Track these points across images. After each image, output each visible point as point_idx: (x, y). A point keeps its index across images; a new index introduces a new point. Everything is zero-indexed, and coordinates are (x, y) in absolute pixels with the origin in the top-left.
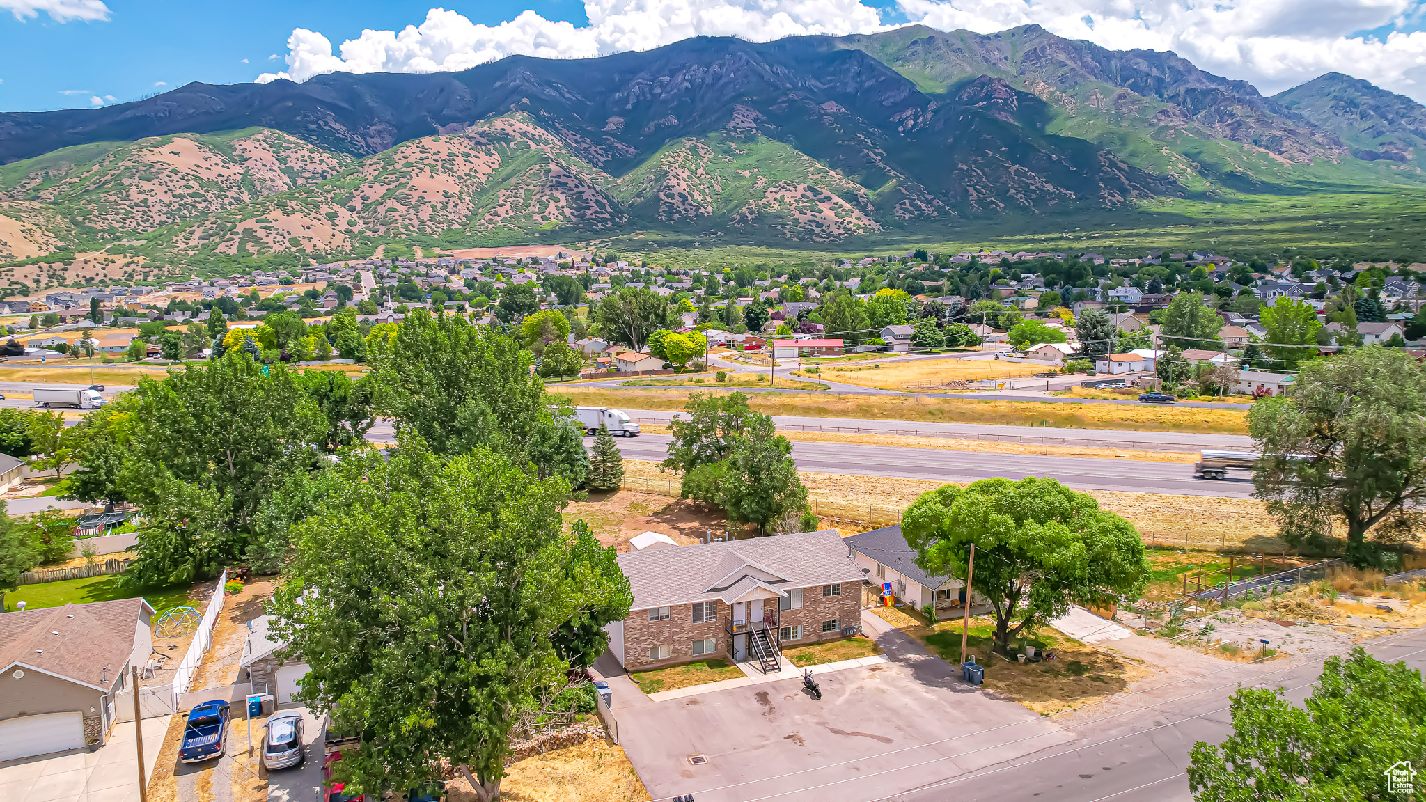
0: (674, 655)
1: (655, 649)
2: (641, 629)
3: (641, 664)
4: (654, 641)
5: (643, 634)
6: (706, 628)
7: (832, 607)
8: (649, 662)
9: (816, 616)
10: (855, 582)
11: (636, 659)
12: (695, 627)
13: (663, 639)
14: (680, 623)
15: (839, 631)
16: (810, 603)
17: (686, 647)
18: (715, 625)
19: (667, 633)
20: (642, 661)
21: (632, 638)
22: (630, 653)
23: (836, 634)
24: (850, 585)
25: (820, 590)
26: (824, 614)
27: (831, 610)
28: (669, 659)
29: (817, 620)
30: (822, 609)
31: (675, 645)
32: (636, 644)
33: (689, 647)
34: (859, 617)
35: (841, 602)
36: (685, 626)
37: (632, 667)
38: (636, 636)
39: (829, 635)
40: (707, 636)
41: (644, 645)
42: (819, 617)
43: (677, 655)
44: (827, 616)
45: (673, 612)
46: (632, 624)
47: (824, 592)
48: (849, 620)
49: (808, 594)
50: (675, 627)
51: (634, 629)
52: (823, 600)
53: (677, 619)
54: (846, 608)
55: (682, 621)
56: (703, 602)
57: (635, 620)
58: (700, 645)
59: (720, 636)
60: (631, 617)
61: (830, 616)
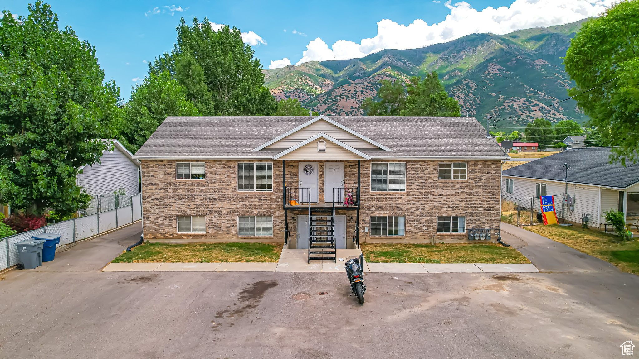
0: (211, 231)
1: (184, 218)
2: (165, 188)
3: (165, 236)
4: (183, 207)
5: (167, 195)
6: (258, 200)
7: (452, 195)
8: (175, 235)
9: (426, 206)
10: (490, 163)
11: (158, 228)
12: (241, 196)
13: (195, 206)
14: (219, 187)
15: (464, 233)
16: (417, 185)
17: (228, 222)
18: (271, 197)
19: (200, 198)
20: (167, 233)
21: (153, 198)
22: (150, 219)
23: (459, 237)
24: (481, 166)
25: (434, 167)
26: (440, 205)
27: (450, 200)
28: (205, 236)
29: (427, 212)
30: (435, 197)
31: (213, 216)
32: (157, 207)
33: (232, 222)
34: (496, 218)
35: (467, 191)
36: (227, 192)
37: (153, 238)
38: (158, 197)
39: (447, 237)
40: (258, 210)
41: (168, 210)
42: (431, 208)
43: (216, 231)
44: (445, 208)
45: (210, 170)
46: (152, 178)
47: (441, 171)
48: (480, 218)
49: (414, 172)
50: (212, 191)
51: (155, 187)
52: (438, 184)
53: (215, 181)
54: (475, 200)
55: (223, 185)
56: (252, 160)
57: (157, 175)
58: (250, 222)
59: (277, 214)
60: (150, 169)
61: (449, 209)
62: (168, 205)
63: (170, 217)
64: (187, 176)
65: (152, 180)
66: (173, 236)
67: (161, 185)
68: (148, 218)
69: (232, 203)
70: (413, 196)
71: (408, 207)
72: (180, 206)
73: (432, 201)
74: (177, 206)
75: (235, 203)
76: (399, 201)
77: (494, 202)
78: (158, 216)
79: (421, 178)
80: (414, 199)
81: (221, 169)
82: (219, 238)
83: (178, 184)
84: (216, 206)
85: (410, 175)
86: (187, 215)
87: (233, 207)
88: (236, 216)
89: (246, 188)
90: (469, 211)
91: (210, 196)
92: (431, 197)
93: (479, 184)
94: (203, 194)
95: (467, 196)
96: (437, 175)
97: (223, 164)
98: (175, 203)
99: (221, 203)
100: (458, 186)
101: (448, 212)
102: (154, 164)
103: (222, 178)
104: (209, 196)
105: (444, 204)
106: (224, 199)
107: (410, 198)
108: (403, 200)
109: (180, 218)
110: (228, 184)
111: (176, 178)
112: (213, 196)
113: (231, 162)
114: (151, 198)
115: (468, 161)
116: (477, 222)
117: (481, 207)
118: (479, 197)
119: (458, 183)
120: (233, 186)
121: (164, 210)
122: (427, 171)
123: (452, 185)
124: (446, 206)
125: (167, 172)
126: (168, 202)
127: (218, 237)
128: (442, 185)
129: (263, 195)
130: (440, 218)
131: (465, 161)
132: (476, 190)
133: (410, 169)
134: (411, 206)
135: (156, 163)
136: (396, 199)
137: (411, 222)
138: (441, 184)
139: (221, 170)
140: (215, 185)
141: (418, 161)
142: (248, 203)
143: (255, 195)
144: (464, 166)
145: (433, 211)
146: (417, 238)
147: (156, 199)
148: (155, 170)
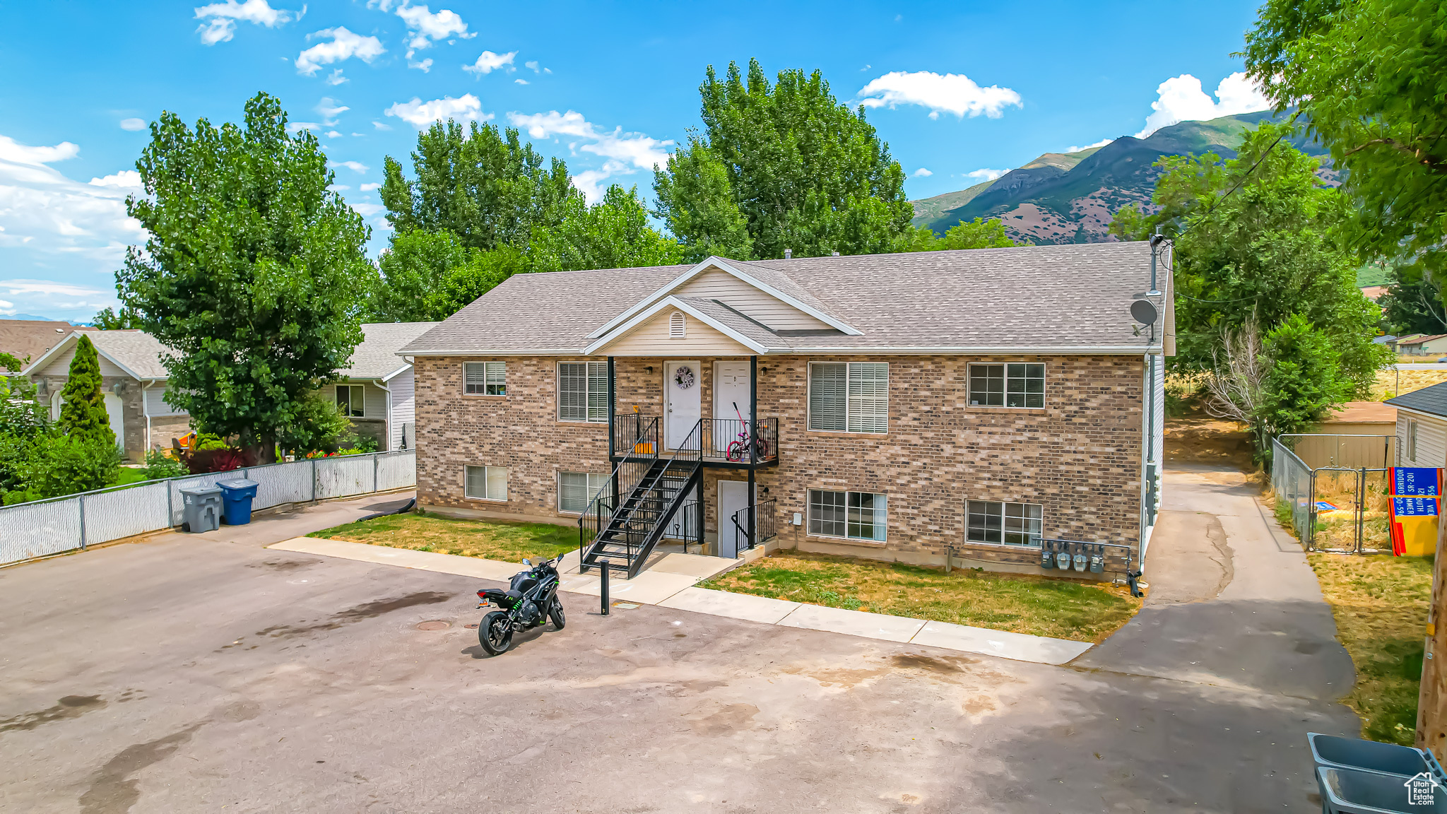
0: (516, 498)
1: (476, 470)
2: (447, 410)
3: (447, 501)
4: (473, 448)
5: (449, 425)
6: (590, 440)
7: (1004, 448)
8: (462, 501)
9: (936, 472)
10: (1109, 364)
11: (436, 485)
12: (562, 430)
13: (490, 447)
14: (528, 410)
15: (1035, 549)
16: (915, 419)
17: (540, 482)
19: (500, 431)
20: (449, 495)
21: (429, 428)
22: (426, 468)
23: (1024, 558)
24: (1083, 372)
25: (955, 375)
26: (971, 470)
27: (998, 460)
28: (505, 506)
29: (939, 486)
31: (517, 469)
32: (436, 446)
34: (1129, 515)
35: (1044, 438)
36: (540, 422)
37: (430, 504)
38: (436, 425)
39: (990, 554)
40: (591, 461)
41: (452, 453)
42: (949, 477)
43: (522, 498)
44: (984, 479)
45: (513, 377)
46: (429, 392)
47: (975, 385)
48: (1080, 514)
49: (906, 385)
50: (516, 419)
51: (432, 407)
52: (966, 417)
53: (521, 398)
54: (1067, 463)
55: (533, 408)
56: (581, 358)
57: (435, 385)
58: (579, 486)
60: (426, 373)
61: (995, 483)
62: (451, 443)
63: (455, 467)
64: (480, 389)
66: (459, 503)
67: (442, 404)
68: (423, 467)
69: (549, 444)
70: (905, 444)
71: (893, 471)
72: (468, 445)
73: (951, 461)
74: (463, 445)
75: (553, 444)
76: (871, 456)
77: (1121, 470)
78: (436, 463)
79: (924, 401)
80: (905, 452)
81: (531, 374)
82: (528, 514)
83: (467, 403)
84: (523, 448)
85: (897, 393)
86: (480, 464)
87: (549, 452)
88: (554, 471)
89: (573, 414)
90: (1049, 491)
91: (514, 427)
92: (948, 450)
93: (1075, 420)
94: (503, 424)
95: (1045, 451)
96: (967, 394)
97: (533, 365)
98: (461, 439)
99: (530, 443)
100: (1020, 424)
101: (992, 491)
102: (431, 365)
103: (532, 393)
104: (512, 428)
105: (981, 469)
106: (535, 434)
107: (897, 449)
108: (881, 455)
109: (469, 468)
110: (542, 405)
111: (464, 391)
112: (518, 428)
113: (546, 362)
114: (427, 429)
115: (1049, 358)
116: (1073, 523)
117: (1083, 482)
118: (1079, 456)
119: (1019, 416)
120: (549, 409)
121: (446, 452)
122: (938, 384)
123: (1002, 422)
124: (987, 475)
125: (450, 379)
126: (452, 436)
127: (526, 510)
128: (977, 421)
129: (599, 429)
130: (973, 505)
131: (1039, 357)
132: (1070, 436)
133: (896, 378)
134: (899, 470)
135: (434, 362)
136: (865, 451)
137: (899, 510)
138: (973, 417)
139: (530, 377)
140: (521, 407)
141: (915, 359)
142: (574, 445)
143: (586, 428)
144: (1037, 371)
145: (954, 485)
146: (913, 549)
147: (435, 431)
148: (434, 377)
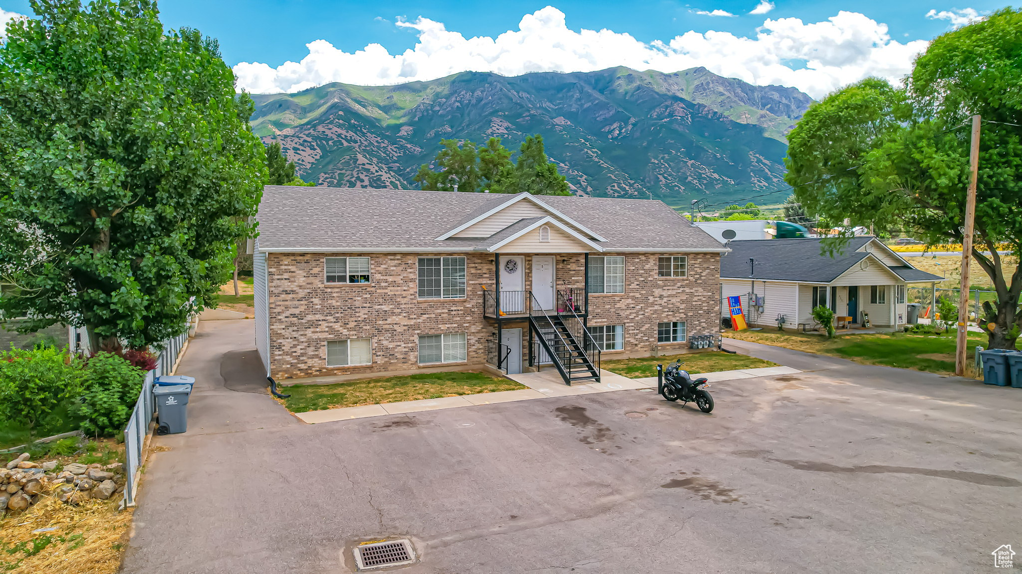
0: (380, 360)
1: (338, 343)
2: (308, 297)
3: (308, 373)
4: (337, 326)
5: (310, 308)
6: (447, 311)
7: (673, 296)
8: (324, 370)
9: (646, 311)
10: (709, 257)
11: (295, 361)
12: (423, 306)
13: (355, 324)
14: (393, 293)
15: (684, 342)
16: (637, 285)
17: (404, 345)
18: (465, 307)
19: (363, 311)
20: (310, 368)
21: (287, 313)
22: (283, 348)
23: (681, 347)
24: (701, 260)
25: (654, 262)
26: (661, 308)
27: (671, 302)
28: (370, 368)
29: (648, 318)
30: (656, 299)
31: (382, 338)
32: (295, 328)
33: (410, 345)
35: (687, 290)
36: (403, 301)
37: (288, 378)
38: (297, 311)
39: (668, 347)
40: (447, 326)
41: (313, 332)
42: (652, 312)
43: (387, 359)
44: (665, 312)
46: (286, 283)
47: (660, 267)
48: (700, 323)
49: (633, 268)
50: (381, 300)
51: (291, 296)
52: (658, 282)
53: (386, 284)
54: (696, 301)
55: (397, 291)
56: (440, 254)
57: (294, 277)
58: (434, 344)
59: (473, 329)
60: (283, 267)
61: (669, 313)
62: (313, 324)
63: (316, 344)
64: (342, 279)
65: (286, 285)
66: (321, 372)
67: (302, 293)
68: (279, 347)
69: (411, 317)
70: (634, 298)
71: (628, 312)
72: (331, 324)
73: (653, 304)
74: (327, 325)
75: (415, 316)
76: (618, 305)
77: (713, 302)
78: (296, 343)
79: (641, 276)
80: (633, 302)
81: (395, 266)
82: (392, 370)
83: (329, 290)
84: (388, 322)
85: (629, 272)
86: (343, 338)
87: (412, 322)
88: (416, 336)
89: (430, 294)
90: (689, 314)
91: (379, 307)
92: (651, 299)
93: (698, 281)
94: (368, 305)
95: (688, 296)
96: (657, 271)
97: (398, 259)
98: (324, 320)
99: (394, 317)
100: (679, 284)
101: (668, 317)
102: (289, 260)
103: (396, 280)
104: (377, 307)
105: (664, 307)
106: (399, 310)
107: (630, 301)
108: (622, 304)
109: (331, 343)
110: (405, 288)
111: (325, 281)
112: (382, 307)
113: (409, 257)
114: (284, 315)
115: (687, 254)
116: (698, 328)
117: (701, 309)
118: (699, 298)
119: (679, 281)
120: (412, 291)
121: (307, 332)
122: (647, 267)
123: (672, 284)
124: (667, 310)
125: (311, 272)
126: (313, 319)
127: (390, 368)
128: (663, 284)
129: (454, 303)
130: (660, 325)
131: (685, 254)
132: (696, 289)
133: (629, 264)
134: (630, 311)
135: (293, 258)
136: (615, 303)
137: (631, 332)
138: (660, 282)
139: (394, 268)
140: (386, 291)
141: (637, 254)
142: (433, 316)
143: (443, 303)
144: (683, 260)
145: (654, 316)
146: (637, 351)
147: (294, 315)
148: (292, 270)
